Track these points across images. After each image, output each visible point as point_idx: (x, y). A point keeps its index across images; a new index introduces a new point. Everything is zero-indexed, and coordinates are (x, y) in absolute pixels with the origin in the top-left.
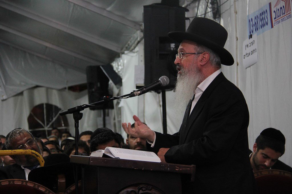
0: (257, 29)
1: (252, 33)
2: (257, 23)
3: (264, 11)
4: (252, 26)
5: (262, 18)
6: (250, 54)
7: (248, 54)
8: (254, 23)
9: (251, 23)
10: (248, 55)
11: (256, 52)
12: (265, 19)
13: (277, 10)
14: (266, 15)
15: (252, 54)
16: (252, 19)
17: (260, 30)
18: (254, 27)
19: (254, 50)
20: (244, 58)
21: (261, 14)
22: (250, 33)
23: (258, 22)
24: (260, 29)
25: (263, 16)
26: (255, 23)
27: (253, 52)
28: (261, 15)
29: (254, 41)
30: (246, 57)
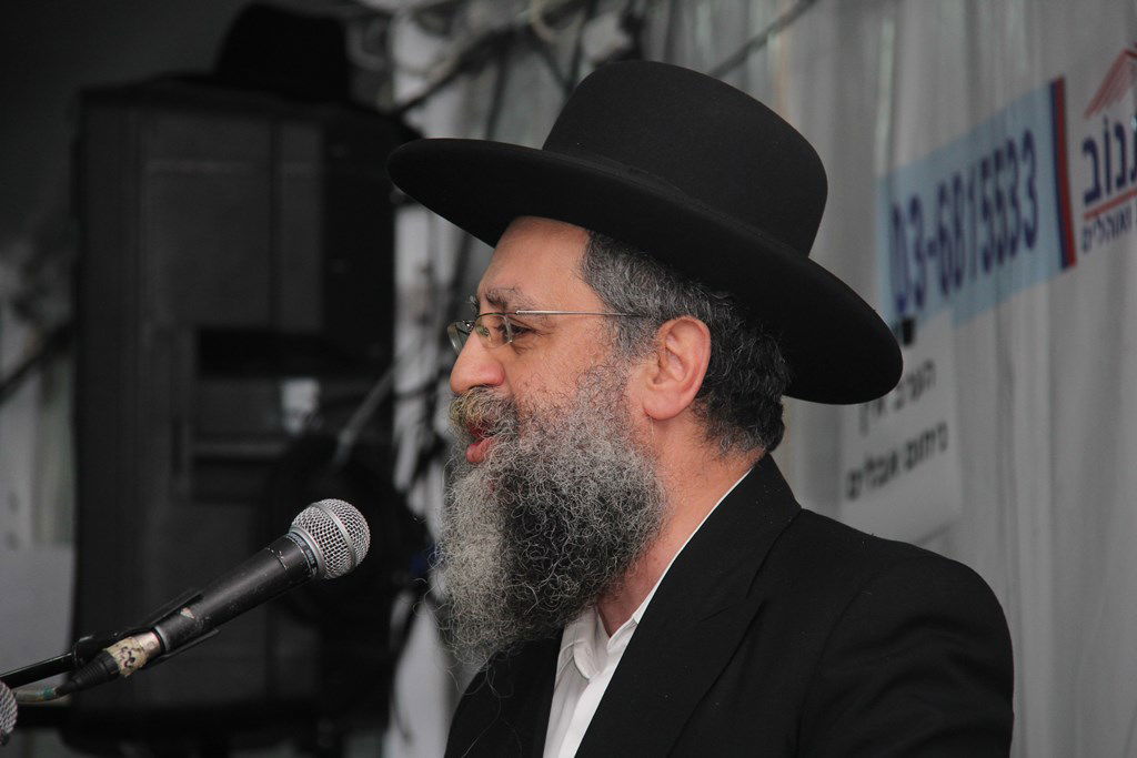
0: (951, 279)
1: (911, 310)
2: (958, 232)
3: (1011, 146)
4: (919, 257)
5: (990, 193)
6: (901, 464)
7: (881, 463)
8: (930, 233)
9: (910, 233)
10: (879, 472)
11: (944, 446)
12: (1015, 203)
13: (1107, 137)
14: (1024, 170)
15: (910, 464)
16: (915, 206)
17: (980, 285)
18: (932, 266)
19: (928, 436)
20: (853, 494)
21: (984, 165)
22: (901, 304)
23: (966, 226)
24: (974, 273)
25: (1005, 179)
26: (942, 234)
27: (918, 449)
28: (985, 173)
29: (929, 366)
30: (864, 487)
